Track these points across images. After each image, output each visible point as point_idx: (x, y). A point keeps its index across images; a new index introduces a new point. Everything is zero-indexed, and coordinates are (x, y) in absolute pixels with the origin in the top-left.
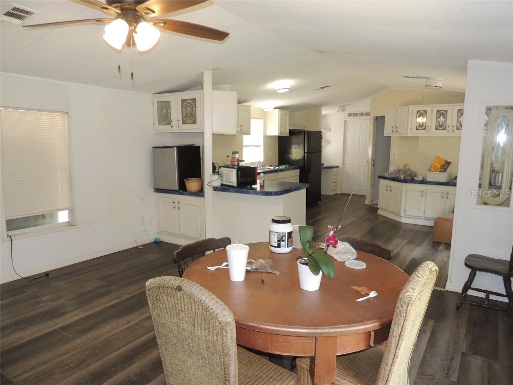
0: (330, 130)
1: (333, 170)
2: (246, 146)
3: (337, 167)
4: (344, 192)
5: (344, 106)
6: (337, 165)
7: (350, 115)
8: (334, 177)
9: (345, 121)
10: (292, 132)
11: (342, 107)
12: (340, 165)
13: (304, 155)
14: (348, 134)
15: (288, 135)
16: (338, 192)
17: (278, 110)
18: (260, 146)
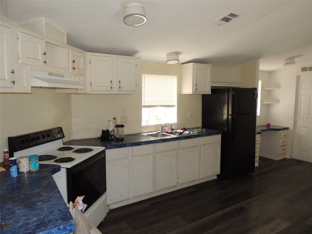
0: (279, 87)
1: (280, 132)
2: (145, 107)
3: (287, 128)
4: (295, 157)
5: (293, 58)
6: (287, 126)
7: (304, 69)
8: (281, 141)
9: (298, 77)
10: (215, 90)
11: (289, 59)
12: (290, 126)
13: (228, 117)
14: (301, 92)
15: (210, 93)
16: (288, 157)
17: (192, 63)
18: (172, 106)
